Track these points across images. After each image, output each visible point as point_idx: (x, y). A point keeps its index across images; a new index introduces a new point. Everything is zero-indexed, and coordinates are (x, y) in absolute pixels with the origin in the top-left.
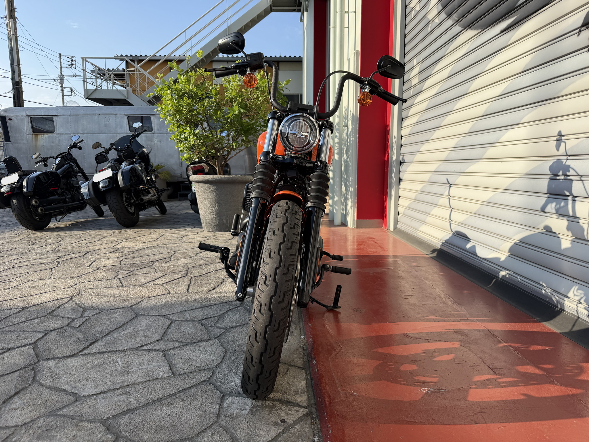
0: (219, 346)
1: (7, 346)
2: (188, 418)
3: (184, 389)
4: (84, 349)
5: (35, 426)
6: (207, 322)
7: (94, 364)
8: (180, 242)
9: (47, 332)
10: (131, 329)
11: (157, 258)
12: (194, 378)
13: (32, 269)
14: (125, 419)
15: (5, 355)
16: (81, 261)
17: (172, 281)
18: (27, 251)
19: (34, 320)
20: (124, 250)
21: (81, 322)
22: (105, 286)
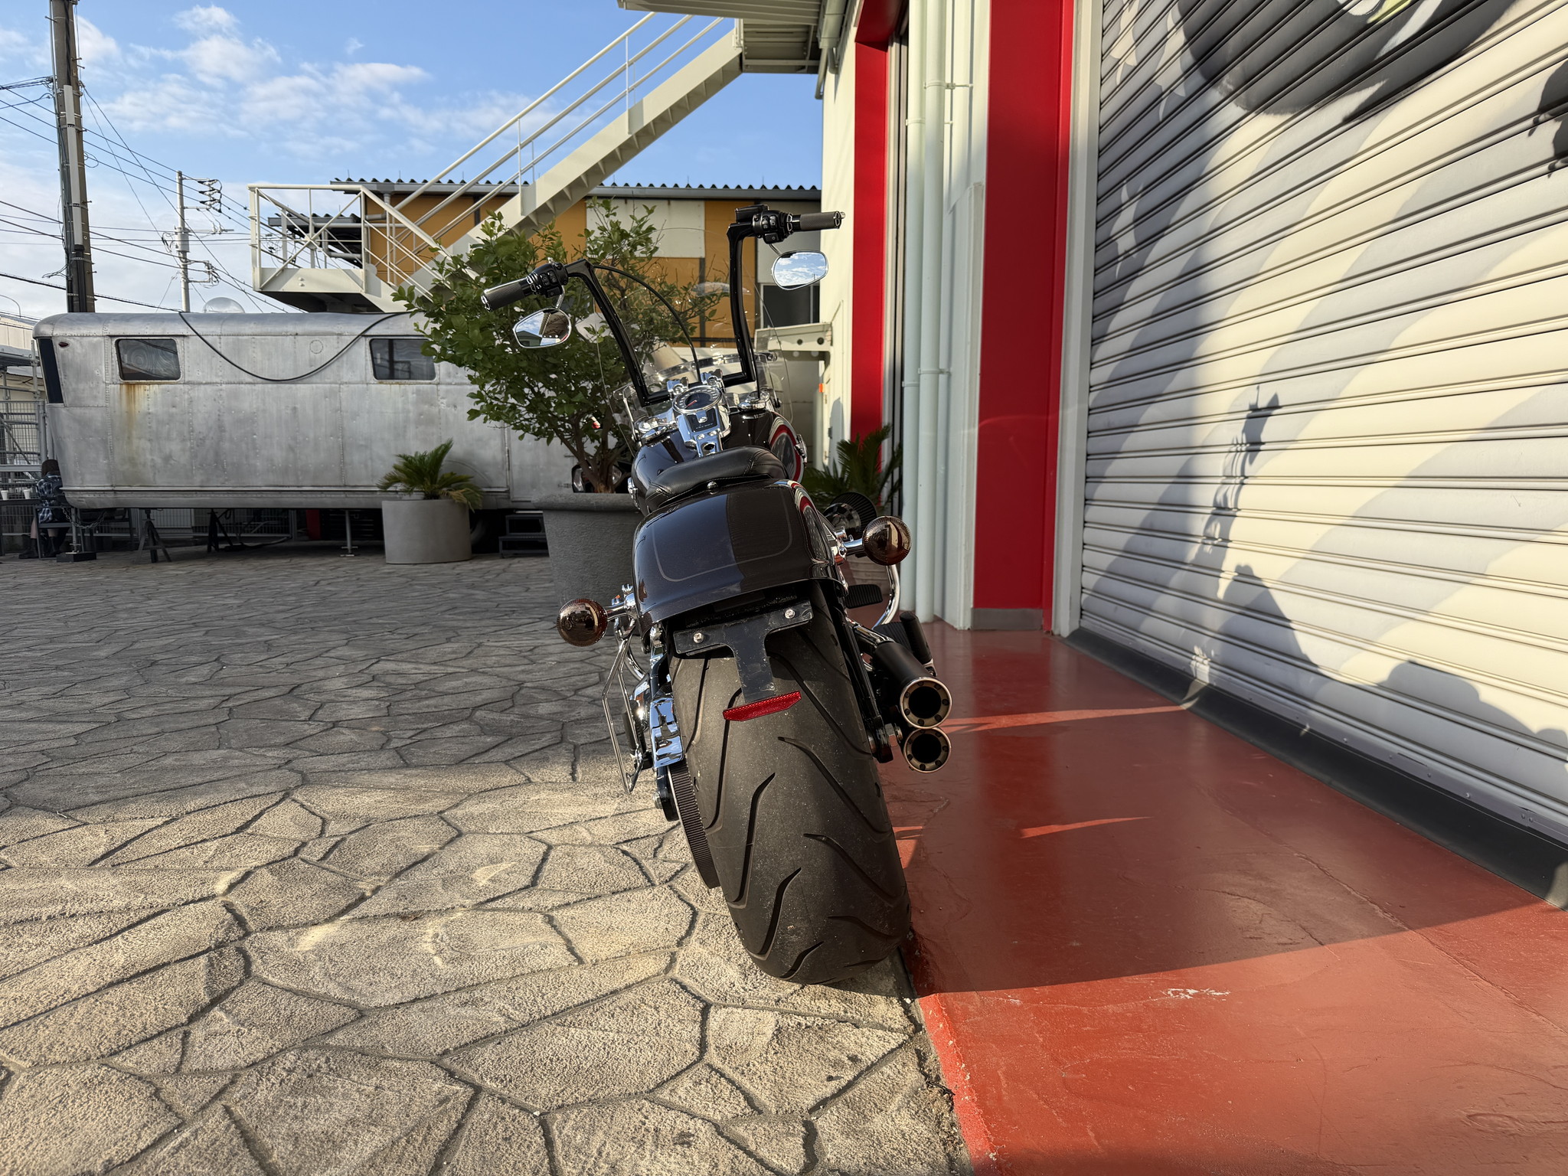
0: (675, 901)
1: (160, 900)
3: (611, 993)
4: (349, 908)
6: (636, 847)
7: (384, 938)
9: (248, 869)
10: (452, 862)
11: (479, 699)
12: (629, 968)
13: (167, 726)
14: (487, 1054)
15: (160, 920)
16: (286, 707)
17: (529, 753)
18: (139, 681)
19: (208, 844)
20: (391, 679)
21: (324, 849)
22: (362, 766)
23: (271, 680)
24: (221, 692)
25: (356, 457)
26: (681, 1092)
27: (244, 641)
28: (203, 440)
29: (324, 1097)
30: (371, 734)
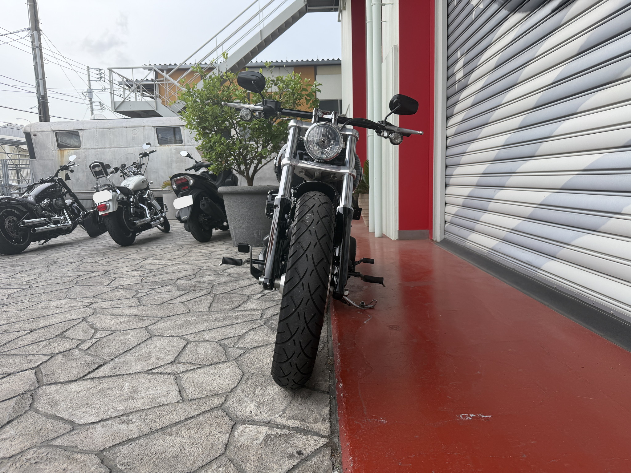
0: (236, 369)
1: (8, 370)
2: (193, 449)
3: (193, 417)
4: (90, 373)
5: (23, 458)
6: (226, 342)
7: (98, 389)
8: (207, 258)
9: (53, 355)
10: (143, 350)
11: (181, 275)
12: (205, 403)
13: (48, 289)
14: (123, 450)
15: (4, 380)
16: (100, 280)
17: (194, 299)
18: (46, 270)
19: (41, 343)
20: (148, 267)
21: (90, 345)
22: (122, 305)
23: (99, 268)
24: (77, 274)
25: (153, 176)
30: (130, 291)
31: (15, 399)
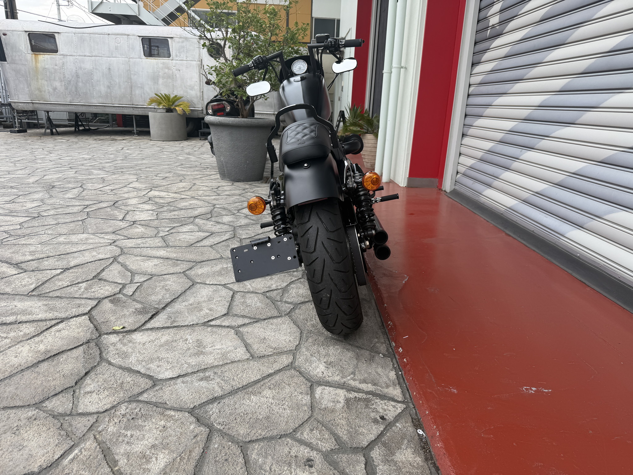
0: (292, 325)
1: (60, 315)
2: (281, 410)
3: (268, 375)
4: (146, 322)
5: (118, 413)
6: (272, 295)
7: (162, 341)
8: (215, 194)
9: (99, 300)
10: (191, 299)
11: (196, 213)
12: (275, 362)
13: (60, 220)
14: (214, 409)
15: (60, 326)
16: (112, 212)
17: (221, 242)
18: (47, 196)
19: (81, 285)
20: (157, 200)
21: (133, 289)
22: (148, 245)
23: (105, 198)
24: (84, 204)
25: (137, 92)
26: (305, 435)
27: (92, 177)
28: (70, 81)
29: (140, 431)
30: (151, 229)
31: (81, 348)
